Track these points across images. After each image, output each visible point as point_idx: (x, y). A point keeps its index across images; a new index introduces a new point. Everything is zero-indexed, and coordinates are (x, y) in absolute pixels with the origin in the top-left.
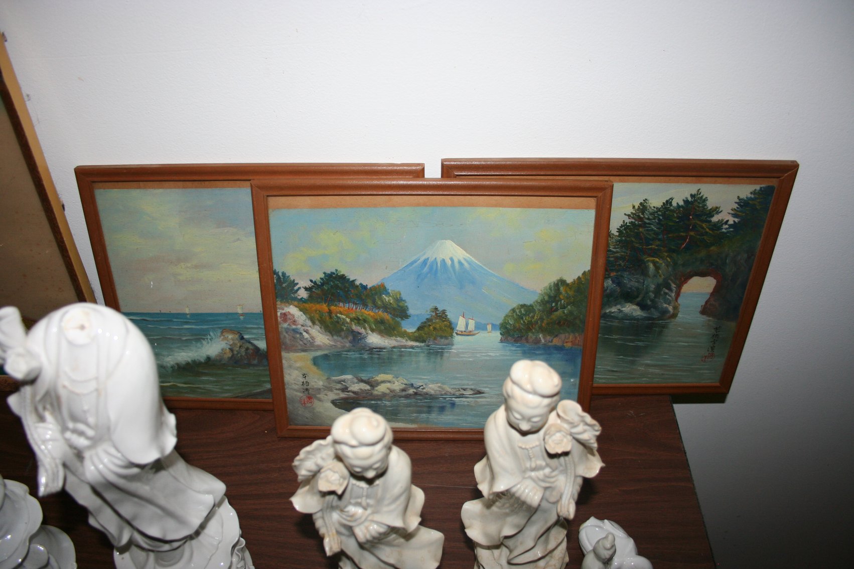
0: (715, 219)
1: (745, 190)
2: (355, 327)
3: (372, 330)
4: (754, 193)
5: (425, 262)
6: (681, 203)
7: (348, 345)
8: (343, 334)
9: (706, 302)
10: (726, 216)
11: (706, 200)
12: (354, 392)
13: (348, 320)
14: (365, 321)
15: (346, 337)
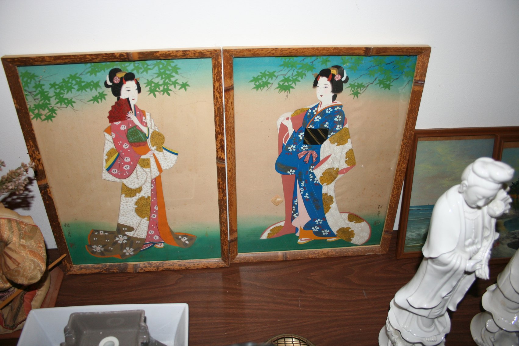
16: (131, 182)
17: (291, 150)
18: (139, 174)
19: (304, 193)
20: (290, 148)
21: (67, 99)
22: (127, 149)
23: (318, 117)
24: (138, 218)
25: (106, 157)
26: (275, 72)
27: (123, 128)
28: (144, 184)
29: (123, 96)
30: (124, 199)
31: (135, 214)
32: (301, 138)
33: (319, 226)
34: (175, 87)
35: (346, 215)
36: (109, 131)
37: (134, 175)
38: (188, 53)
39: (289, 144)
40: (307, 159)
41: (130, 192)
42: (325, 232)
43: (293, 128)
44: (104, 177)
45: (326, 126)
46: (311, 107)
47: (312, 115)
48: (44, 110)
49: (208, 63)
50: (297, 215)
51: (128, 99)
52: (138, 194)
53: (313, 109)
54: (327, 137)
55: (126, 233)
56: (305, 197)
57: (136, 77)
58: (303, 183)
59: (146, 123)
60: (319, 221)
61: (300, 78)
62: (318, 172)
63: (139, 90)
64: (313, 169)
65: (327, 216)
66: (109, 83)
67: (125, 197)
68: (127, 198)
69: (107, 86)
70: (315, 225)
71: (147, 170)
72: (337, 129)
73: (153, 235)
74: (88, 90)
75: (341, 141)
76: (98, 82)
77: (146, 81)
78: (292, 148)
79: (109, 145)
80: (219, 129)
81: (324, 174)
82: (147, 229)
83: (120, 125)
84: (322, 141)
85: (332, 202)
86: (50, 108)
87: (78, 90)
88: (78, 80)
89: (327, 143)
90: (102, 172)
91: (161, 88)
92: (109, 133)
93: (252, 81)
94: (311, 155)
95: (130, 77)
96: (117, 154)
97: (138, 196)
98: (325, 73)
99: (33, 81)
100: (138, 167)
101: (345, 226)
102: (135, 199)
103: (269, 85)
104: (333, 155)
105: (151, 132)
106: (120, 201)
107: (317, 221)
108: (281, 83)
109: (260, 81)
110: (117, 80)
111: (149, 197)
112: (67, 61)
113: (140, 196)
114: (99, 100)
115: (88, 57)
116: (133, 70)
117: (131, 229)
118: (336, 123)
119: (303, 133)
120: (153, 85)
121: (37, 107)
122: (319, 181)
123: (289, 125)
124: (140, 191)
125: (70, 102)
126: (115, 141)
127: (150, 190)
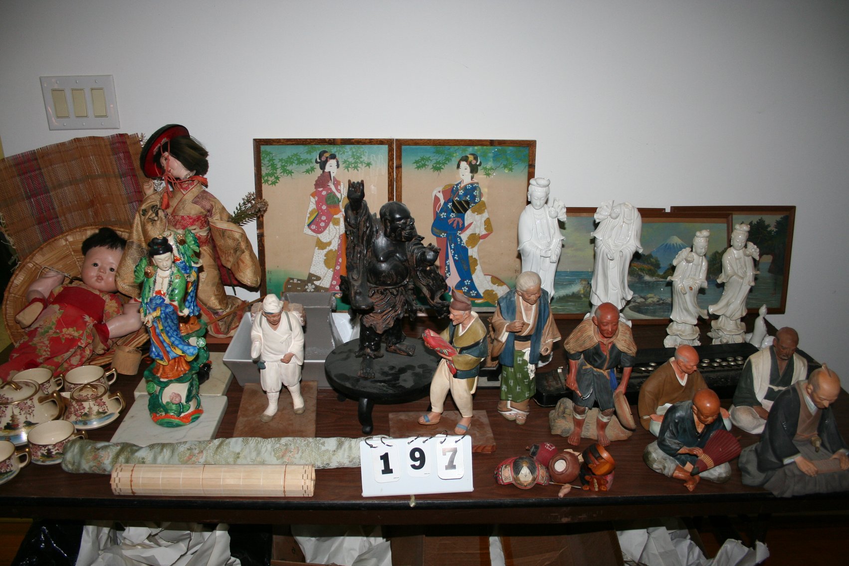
0: (769, 229)
1: (778, 217)
2: (640, 273)
3: (647, 274)
4: (781, 218)
5: (666, 245)
6: (756, 223)
7: (637, 280)
8: (635, 275)
9: (770, 267)
10: (772, 228)
11: (764, 221)
12: (638, 303)
13: (637, 269)
14: (644, 270)
15: (636, 277)
16: (324, 237)
17: (442, 217)
18: (331, 230)
19: (454, 254)
20: (442, 215)
21: (288, 170)
22: (325, 210)
23: (462, 191)
24: (326, 268)
25: (308, 215)
26: (430, 157)
27: (324, 193)
28: (333, 239)
29: (327, 169)
30: (317, 251)
31: (324, 265)
32: (450, 207)
33: (467, 286)
34: (362, 165)
35: (489, 278)
36: (313, 195)
37: (327, 231)
38: (373, 140)
39: (441, 212)
40: (455, 225)
41: (321, 245)
42: (473, 293)
43: (444, 199)
44: (305, 232)
45: (467, 198)
46: (456, 183)
47: (457, 190)
48: (271, 177)
49: (385, 148)
50: (450, 275)
51: (330, 172)
52: (328, 247)
53: (457, 185)
54: (469, 208)
55: (315, 282)
56: (455, 258)
57: (337, 157)
58: (453, 245)
59: (340, 191)
60: (467, 282)
61: (447, 162)
62: (464, 236)
63: (338, 166)
64: (460, 234)
65: (474, 277)
66: (318, 160)
67: (318, 249)
68: (319, 251)
69: (317, 162)
70: (464, 285)
71: (337, 227)
72: (476, 201)
73: (335, 285)
74: (304, 164)
75: (480, 211)
76: (311, 159)
77: (343, 160)
78: (443, 215)
79: (312, 206)
80: (390, 196)
81: (469, 238)
82: (331, 280)
83: (322, 191)
84: (466, 210)
85: (477, 265)
86: (276, 176)
87: (297, 164)
88: (298, 157)
89: (469, 212)
90: (304, 228)
91: (353, 165)
92: (314, 197)
93: (414, 163)
94: (458, 222)
95: (333, 157)
96: (317, 213)
97: (328, 248)
98: (465, 159)
99: (268, 156)
100: (331, 225)
101: (489, 289)
102: (325, 251)
103: (426, 166)
104: (474, 223)
105: (343, 197)
106: (314, 253)
107: (465, 282)
108: (435, 165)
109: (420, 163)
110: (323, 159)
111: (336, 250)
112: (294, 143)
113: (330, 249)
114: (310, 172)
115: (308, 140)
116: (336, 152)
117: (318, 278)
118: (475, 197)
119: (451, 204)
120: (348, 163)
121: (267, 175)
122: (465, 245)
123: (441, 196)
124: (330, 245)
125: (291, 173)
126: (317, 203)
127: (337, 245)
